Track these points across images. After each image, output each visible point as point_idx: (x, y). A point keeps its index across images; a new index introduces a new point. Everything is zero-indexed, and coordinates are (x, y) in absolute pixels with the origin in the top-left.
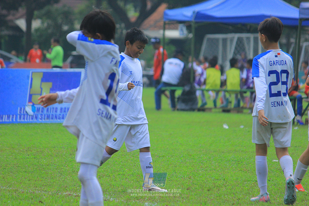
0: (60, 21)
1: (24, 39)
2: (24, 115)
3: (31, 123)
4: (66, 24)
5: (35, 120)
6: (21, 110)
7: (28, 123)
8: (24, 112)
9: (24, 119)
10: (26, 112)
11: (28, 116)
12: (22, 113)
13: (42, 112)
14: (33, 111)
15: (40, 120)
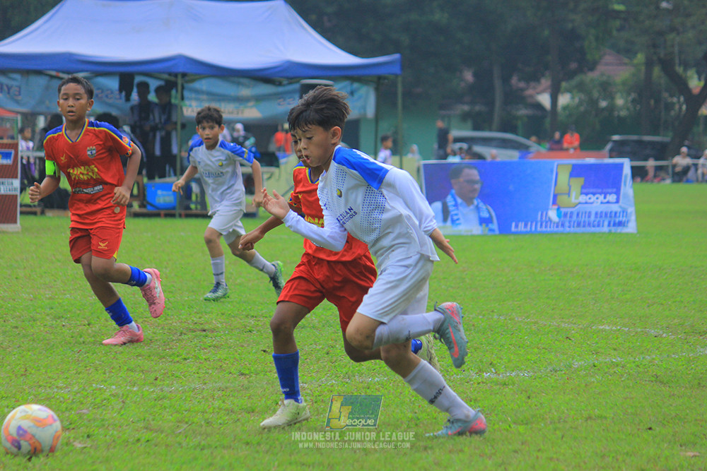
0: (596, 94)
1: (548, 121)
2: (547, 223)
3: (556, 233)
4: (604, 99)
5: (560, 229)
6: (542, 215)
7: (551, 233)
8: (546, 217)
9: (546, 227)
10: (549, 218)
11: (552, 225)
12: (544, 219)
13: (571, 217)
14: (559, 216)
15: (568, 229)
